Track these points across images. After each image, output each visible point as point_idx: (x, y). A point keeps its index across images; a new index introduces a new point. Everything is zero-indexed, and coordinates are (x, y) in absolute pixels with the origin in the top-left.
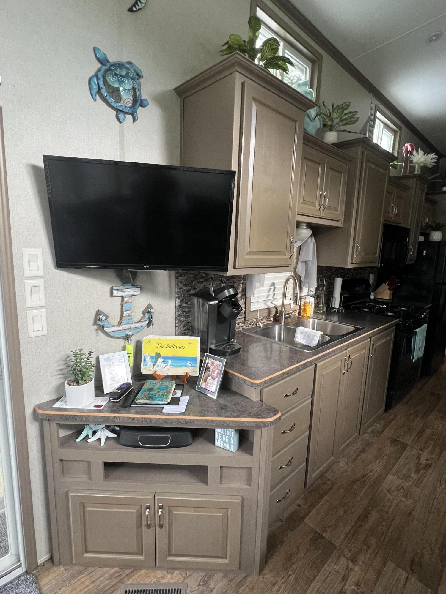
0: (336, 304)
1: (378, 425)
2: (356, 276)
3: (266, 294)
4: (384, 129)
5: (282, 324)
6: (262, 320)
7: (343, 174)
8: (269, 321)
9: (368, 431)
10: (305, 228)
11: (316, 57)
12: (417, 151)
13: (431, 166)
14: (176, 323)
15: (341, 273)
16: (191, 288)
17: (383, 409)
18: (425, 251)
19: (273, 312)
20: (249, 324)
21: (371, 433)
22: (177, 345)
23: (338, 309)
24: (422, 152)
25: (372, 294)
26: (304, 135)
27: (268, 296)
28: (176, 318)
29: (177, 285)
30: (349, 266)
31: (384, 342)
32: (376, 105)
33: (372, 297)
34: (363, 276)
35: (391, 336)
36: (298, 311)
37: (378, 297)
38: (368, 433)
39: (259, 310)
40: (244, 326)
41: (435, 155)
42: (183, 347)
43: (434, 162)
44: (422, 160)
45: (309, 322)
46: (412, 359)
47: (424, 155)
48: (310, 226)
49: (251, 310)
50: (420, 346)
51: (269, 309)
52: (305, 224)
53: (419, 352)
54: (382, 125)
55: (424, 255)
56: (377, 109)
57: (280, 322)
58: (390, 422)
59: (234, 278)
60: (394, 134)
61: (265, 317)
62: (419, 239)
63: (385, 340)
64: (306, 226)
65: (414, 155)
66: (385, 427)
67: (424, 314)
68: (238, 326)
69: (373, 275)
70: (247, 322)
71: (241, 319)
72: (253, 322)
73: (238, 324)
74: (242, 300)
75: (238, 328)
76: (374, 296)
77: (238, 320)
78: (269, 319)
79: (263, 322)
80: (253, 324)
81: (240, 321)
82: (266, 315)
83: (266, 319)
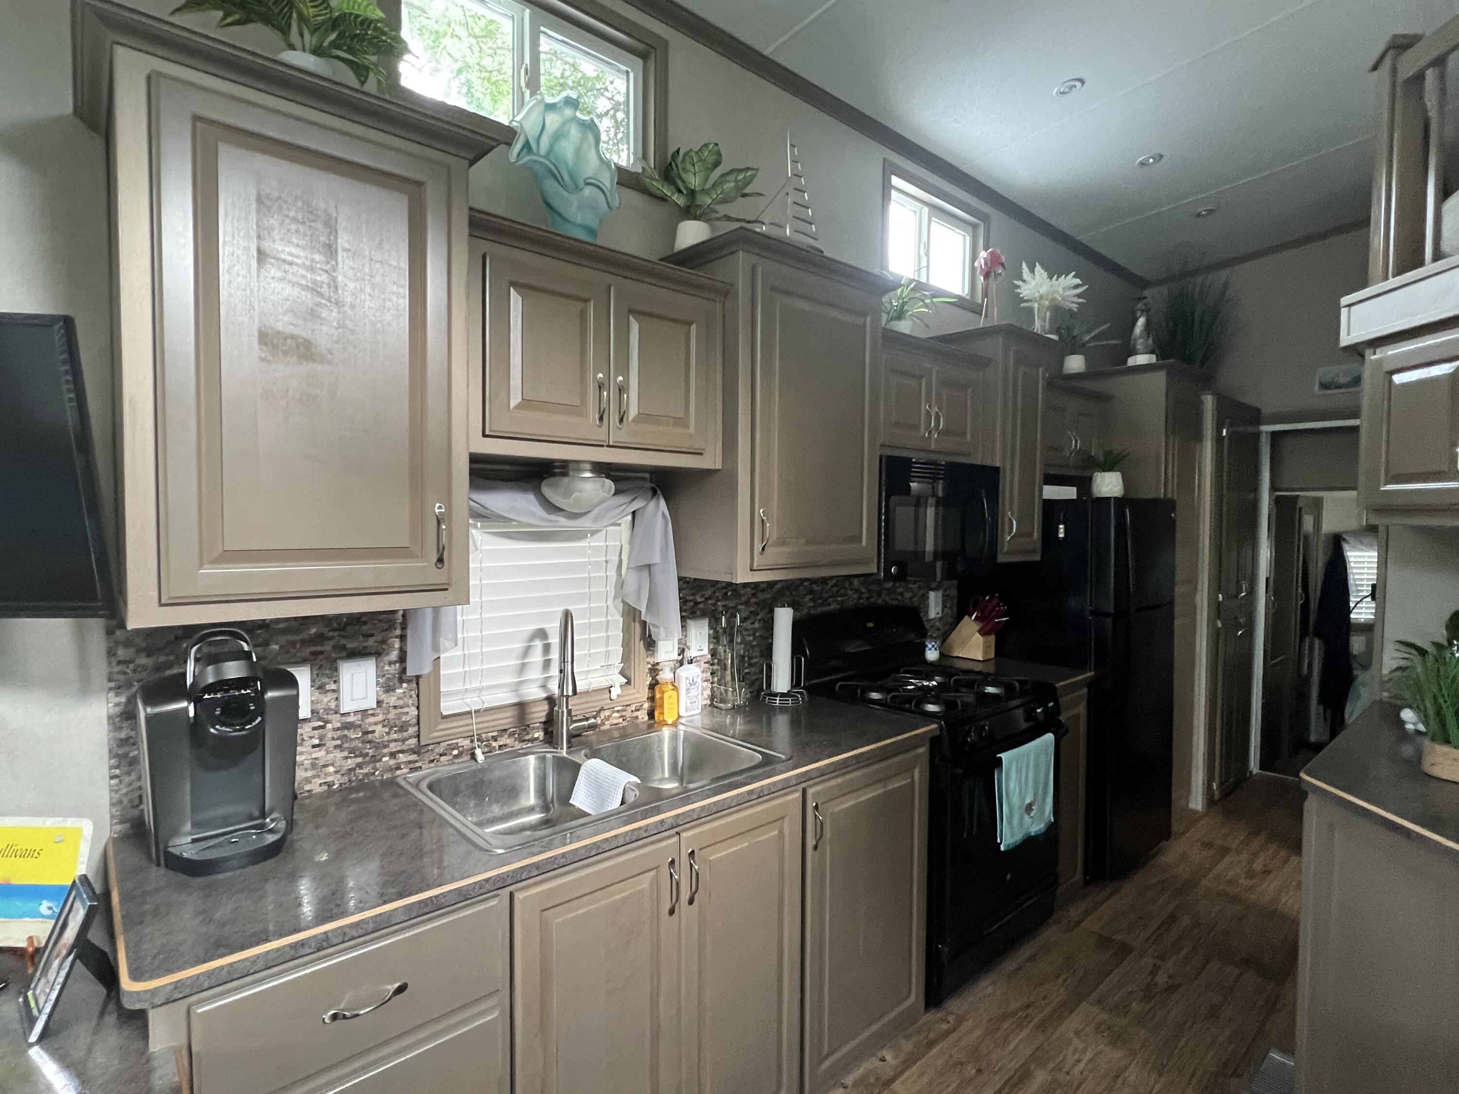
0: (782, 681)
1: (888, 1057)
2: (873, 600)
3: (514, 662)
4: (933, 219)
5: (562, 749)
6: (496, 740)
7: (694, 327)
8: (529, 740)
9: (849, 1080)
10: (588, 475)
11: (642, 42)
12: (1032, 270)
13: (1074, 307)
14: (111, 768)
15: (811, 592)
16: (171, 658)
17: (916, 995)
18: (1061, 526)
19: (540, 713)
20: (441, 755)
21: (856, 1084)
22: (19, 847)
23: (783, 695)
24: (1042, 271)
25: (930, 646)
26: (470, 216)
27: (523, 668)
28: (110, 751)
29: (111, 653)
30: (742, 577)
31: (878, 796)
32: (885, 160)
33: (932, 655)
34: (900, 597)
35: (913, 776)
36: (646, 705)
37: (956, 655)
38: (845, 1087)
39: (476, 712)
40: (416, 761)
41: (1074, 277)
42: (36, 854)
43: (1079, 296)
44: (1043, 290)
45: (661, 740)
46: (999, 841)
47: (1051, 278)
48: (602, 469)
49: (444, 713)
50: (1028, 801)
51: (522, 707)
52: (588, 466)
53: (1027, 818)
54: (926, 210)
55: (1061, 535)
56: (889, 169)
57: (557, 744)
58: (931, 1044)
59: (365, 623)
60: (971, 234)
61: (505, 730)
62: (1044, 493)
63: (881, 791)
64: (592, 471)
65: (1024, 281)
66: (909, 1062)
67: (1045, 706)
68: (392, 762)
69: (940, 594)
70: (430, 748)
71: (404, 740)
72: (456, 746)
73: (393, 755)
74: (405, 685)
75: (391, 770)
76: (938, 652)
77: (392, 745)
78: (528, 734)
79: (500, 747)
80: (455, 752)
81: (399, 748)
82: (510, 723)
83: (511, 735)
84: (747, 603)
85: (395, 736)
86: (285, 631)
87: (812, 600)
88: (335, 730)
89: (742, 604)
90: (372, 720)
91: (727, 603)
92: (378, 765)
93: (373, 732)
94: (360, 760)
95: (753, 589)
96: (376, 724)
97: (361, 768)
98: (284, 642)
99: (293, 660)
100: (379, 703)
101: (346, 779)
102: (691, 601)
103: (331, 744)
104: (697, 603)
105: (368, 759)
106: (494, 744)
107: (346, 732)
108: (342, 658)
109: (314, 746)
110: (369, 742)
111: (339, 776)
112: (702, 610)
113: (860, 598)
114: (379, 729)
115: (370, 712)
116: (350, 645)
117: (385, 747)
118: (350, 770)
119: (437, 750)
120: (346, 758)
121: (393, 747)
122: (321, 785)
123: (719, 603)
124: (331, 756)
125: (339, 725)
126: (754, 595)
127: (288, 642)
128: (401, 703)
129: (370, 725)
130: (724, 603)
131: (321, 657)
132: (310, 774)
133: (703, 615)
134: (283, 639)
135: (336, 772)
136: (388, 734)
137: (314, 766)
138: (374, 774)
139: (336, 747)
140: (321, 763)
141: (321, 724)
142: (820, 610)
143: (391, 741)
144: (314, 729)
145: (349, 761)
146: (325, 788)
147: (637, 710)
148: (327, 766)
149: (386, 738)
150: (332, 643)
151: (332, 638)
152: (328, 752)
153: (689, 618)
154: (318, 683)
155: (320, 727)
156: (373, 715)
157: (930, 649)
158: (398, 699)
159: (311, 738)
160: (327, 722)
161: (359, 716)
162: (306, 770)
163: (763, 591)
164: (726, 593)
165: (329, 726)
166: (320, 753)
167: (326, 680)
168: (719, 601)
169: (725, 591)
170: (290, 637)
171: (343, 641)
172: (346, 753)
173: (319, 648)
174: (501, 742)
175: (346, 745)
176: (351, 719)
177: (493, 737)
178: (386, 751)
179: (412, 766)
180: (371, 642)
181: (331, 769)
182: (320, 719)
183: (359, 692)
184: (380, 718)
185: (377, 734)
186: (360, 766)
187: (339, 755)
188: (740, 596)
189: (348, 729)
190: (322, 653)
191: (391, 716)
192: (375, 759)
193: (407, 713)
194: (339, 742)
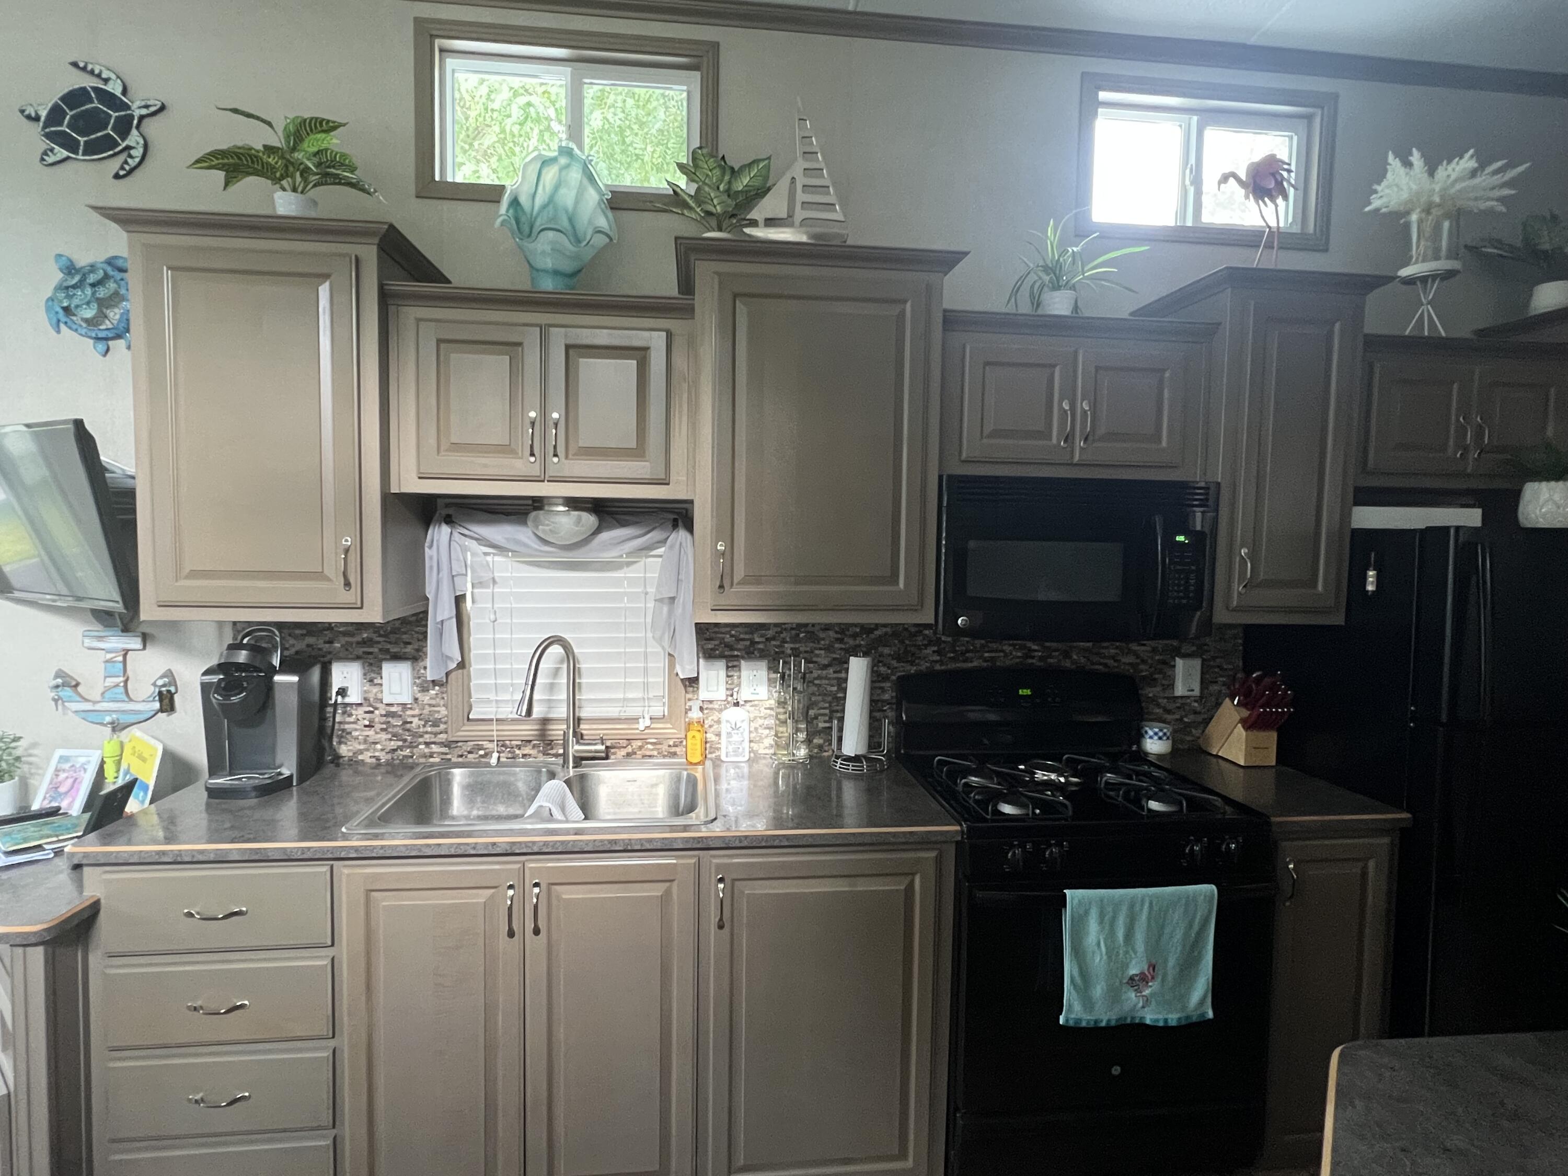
0: (851, 742)
5: (568, 768)
6: (519, 749)
8: (553, 755)
10: (563, 509)
18: (1372, 573)
19: (559, 731)
20: (470, 752)
23: (850, 759)
25: (1151, 733)
33: (1154, 745)
37: (1215, 752)
39: (497, 720)
40: (446, 754)
49: (475, 717)
51: (544, 723)
59: (405, 633)
61: (529, 741)
62: (1354, 517)
64: (564, 506)
65: (1383, 181)
68: (427, 750)
69: (1197, 663)
70: (460, 744)
71: (436, 734)
72: (480, 748)
73: (427, 744)
74: (437, 688)
75: (426, 757)
76: (1170, 742)
77: (427, 736)
78: (552, 749)
79: (524, 756)
80: (482, 752)
81: (433, 740)
82: (536, 735)
83: (534, 747)
84: (829, 649)
85: (429, 729)
86: (345, 634)
87: (938, 652)
88: (381, 715)
89: (821, 649)
90: (409, 712)
91: (797, 646)
92: (415, 750)
93: (411, 722)
94: (400, 743)
95: (836, 632)
96: (413, 716)
97: (402, 750)
98: (343, 642)
99: (350, 656)
100: (416, 699)
101: (389, 756)
102: (747, 640)
103: (378, 727)
104: (753, 643)
105: (407, 744)
106: (517, 752)
107: (390, 719)
108: (386, 659)
109: (366, 726)
110: (408, 730)
111: (384, 753)
112: (761, 651)
113: (1027, 656)
114: (416, 721)
115: (409, 706)
116: (394, 649)
117: (421, 736)
118: (394, 750)
119: (464, 748)
120: (391, 740)
121: (427, 738)
122: (371, 757)
123: (786, 645)
124: (379, 736)
125: (384, 713)
126: (841, 641)
127: (347, 642)
128: (433, 702)
129: (409, 716)
130: (792, 646)
131: (370, 656)
132: (362, 747)
133: (762, 655)
134: (344, 640)
135: (382, 750)
136: (424, 726)
137: (365, 741)
138: (412, 757)
139: (382, 730)
140: (371, 740)
141: (371, 709)
142: (952, 666)
143: (427, 733)
144: (366, 712)
145: (392, 743)
146: (374, 760)
147: (675, 746)
148: (376, 743)
149: (421, 730)
150: (380, 646)
151: (379, 642)
152: (377, 733)
153: (743, 658)
154: (368, 677)
155: (372, 712)
156: (411, 709)
157: (1151, 737)
158: (431, 698)
159: (364, 719)
160: (376, 709)
161: (400, 708)
162: (360, 743)
163: (855, 636)
164: (798, 635)
165: (377, 712)
166: (371, 732)
167: (373, 675)
168: (787, 642)
169: (794, 632)
170: (347, 639)
171: (389, 646)
172: (389, 736)
173: (371, 650)
174: (527, 750)
175: (390, 730)
176: (393, 709)
177: (517, 746)
178: (421, 740)
179: (444, 757)
180: (409, 649)
181: (379, 747)
182: (370, 705)
183: (396, 688)
184: (417, 712)
185: (413, 725)
186: (400, 748)
187: (384, 736)
188: (818, 640)
189: (393, 717)
190: (371, 653)
191: (426, 711)
192: (412, 746)
193: (439, 712)
194: (384, 726)
